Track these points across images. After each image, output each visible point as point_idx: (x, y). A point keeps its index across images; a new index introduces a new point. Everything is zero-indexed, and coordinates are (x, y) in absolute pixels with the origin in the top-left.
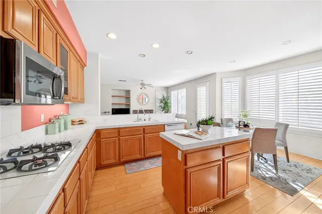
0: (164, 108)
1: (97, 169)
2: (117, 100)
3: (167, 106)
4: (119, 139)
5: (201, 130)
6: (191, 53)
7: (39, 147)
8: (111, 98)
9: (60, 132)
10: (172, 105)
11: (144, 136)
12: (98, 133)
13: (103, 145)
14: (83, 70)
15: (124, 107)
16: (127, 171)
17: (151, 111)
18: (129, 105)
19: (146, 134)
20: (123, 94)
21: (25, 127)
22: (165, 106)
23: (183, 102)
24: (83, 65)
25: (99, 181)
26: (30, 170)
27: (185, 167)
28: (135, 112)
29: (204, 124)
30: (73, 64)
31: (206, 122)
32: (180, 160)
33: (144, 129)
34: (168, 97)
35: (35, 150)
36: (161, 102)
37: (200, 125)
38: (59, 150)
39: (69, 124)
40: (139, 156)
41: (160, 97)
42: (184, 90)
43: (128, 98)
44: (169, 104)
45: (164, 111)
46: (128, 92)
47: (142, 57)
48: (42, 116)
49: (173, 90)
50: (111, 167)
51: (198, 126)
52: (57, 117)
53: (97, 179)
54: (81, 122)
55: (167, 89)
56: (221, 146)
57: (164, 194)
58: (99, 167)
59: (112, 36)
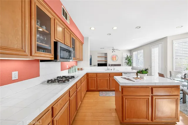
0: (128, 63)
1: (87, 91)
2: (100, 59)
3: (130, 62)
4: (97, 78)
5: (139, 77)
6: (140, 27)
7: (65, 77)
8: (97, 57)
9: (73, 72)
10: (134, 61)
11: (110, 78)
12: (87, 74)
13: (90, 81)
14: (82, 46)
15: (104, 62)
16: (100, 95)
17: (119, 65)
18: (107, 61)
19: (111, 77)
20: (104, 55)
21: (62, 70)
22: (129, 62)
23: (141, 59)
24: (82, 43)
25: (88, 96)
26: (61, 83)
27: (122, 95)
28: (109, 65)
29: (140, 73)
30: (77, 44)
31: (141, 72)
32: (120, 91)
33: (110, 74)
34: (131, 57)
35: (63, 78)
36: (126, 59)
37: (138, 74)
38: (71, 78)
39: (77, 70)
40: (107, 89)
41: (126, 56)
42: (142, 51)
43: (106, 58)
44: (131, 61)
45: (128, 65)
46: (106, 54)
47: (109, 35)
48: (67, 66)
49: (134, 51)
50: (94, 92)
51: (137, 74)
52: (72, 67)
53: (87, 95)
54: (82, 69)
55: (131, 51)
56: (150, 87)
57: (116, 109)
58: (88, 90)
59: (93, 29)
